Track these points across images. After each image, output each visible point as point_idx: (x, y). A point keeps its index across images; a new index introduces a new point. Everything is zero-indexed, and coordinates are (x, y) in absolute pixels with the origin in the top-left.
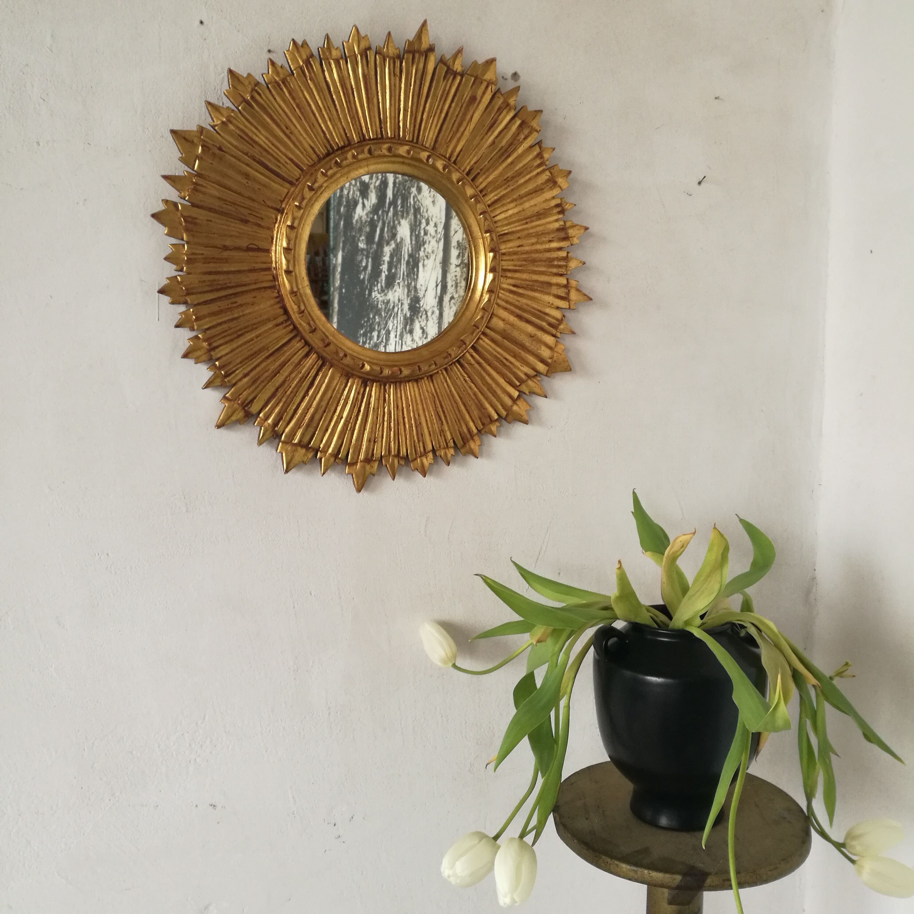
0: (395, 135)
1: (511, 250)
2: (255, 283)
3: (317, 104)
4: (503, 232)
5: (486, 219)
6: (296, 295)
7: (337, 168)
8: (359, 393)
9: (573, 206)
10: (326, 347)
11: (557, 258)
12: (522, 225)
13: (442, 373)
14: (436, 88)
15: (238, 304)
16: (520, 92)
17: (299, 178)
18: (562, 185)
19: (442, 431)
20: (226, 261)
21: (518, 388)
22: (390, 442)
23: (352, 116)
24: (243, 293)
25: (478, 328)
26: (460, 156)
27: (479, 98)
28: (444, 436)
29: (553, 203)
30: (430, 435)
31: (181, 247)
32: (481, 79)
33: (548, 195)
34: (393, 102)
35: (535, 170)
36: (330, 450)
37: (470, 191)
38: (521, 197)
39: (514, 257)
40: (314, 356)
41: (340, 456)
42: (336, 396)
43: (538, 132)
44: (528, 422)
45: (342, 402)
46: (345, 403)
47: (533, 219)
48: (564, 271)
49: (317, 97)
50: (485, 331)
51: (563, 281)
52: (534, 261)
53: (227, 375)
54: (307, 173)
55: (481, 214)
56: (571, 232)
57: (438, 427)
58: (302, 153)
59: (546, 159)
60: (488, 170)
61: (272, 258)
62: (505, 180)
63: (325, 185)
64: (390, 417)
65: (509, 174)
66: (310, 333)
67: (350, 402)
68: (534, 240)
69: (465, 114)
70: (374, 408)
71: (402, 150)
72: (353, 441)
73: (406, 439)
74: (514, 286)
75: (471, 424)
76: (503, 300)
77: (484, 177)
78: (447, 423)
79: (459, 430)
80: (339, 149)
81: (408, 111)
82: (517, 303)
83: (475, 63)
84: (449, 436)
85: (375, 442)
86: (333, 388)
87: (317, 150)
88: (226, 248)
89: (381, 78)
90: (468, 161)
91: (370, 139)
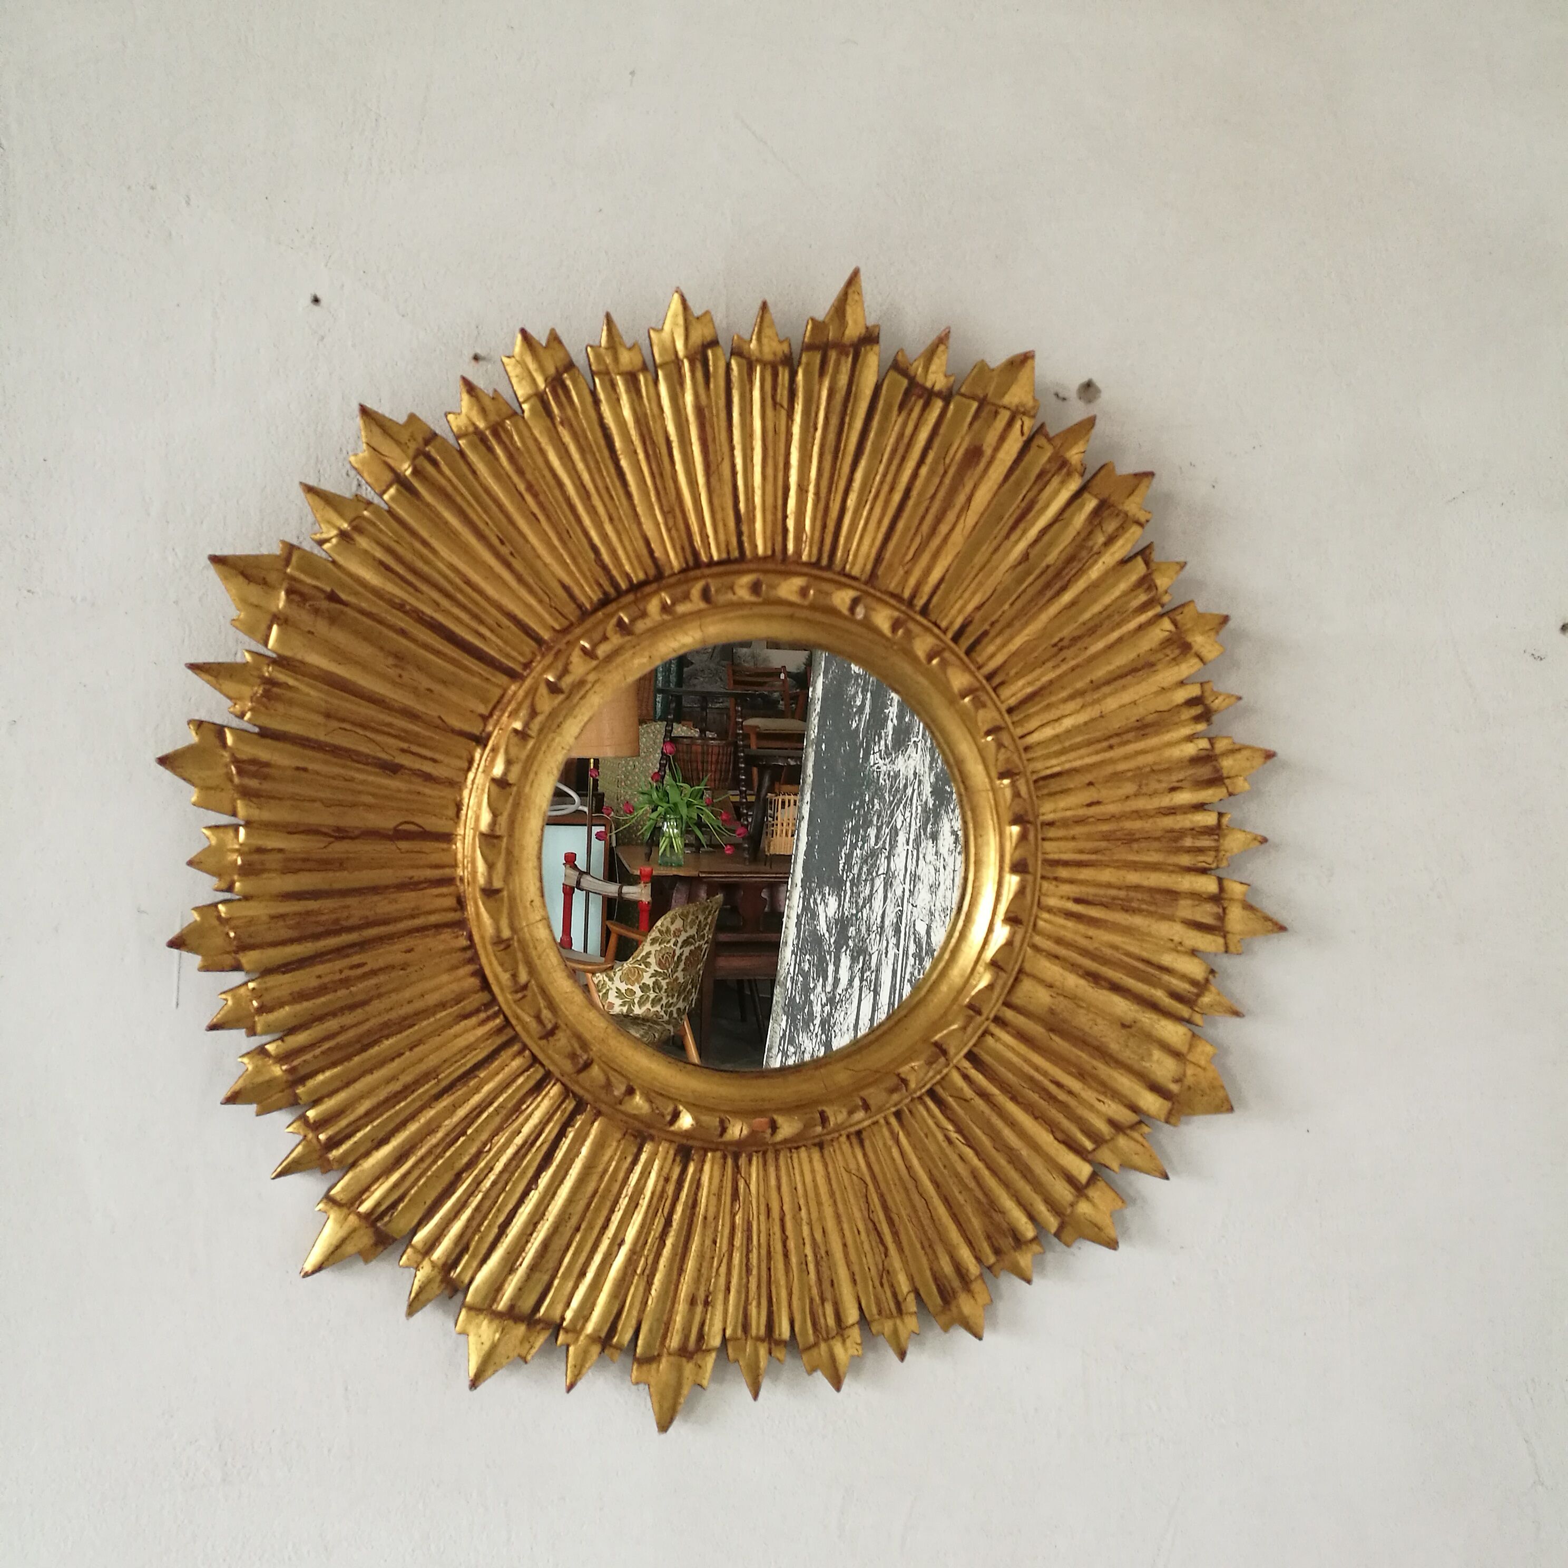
0: (774, 551)
1: (1069, 813)
2: (413, 917)
3: (578, 483)
4: (1049, 772)
5: (1000, 745)
6: (508, 946)
7: (622, 635)
8: (667, 1180)
9: (1233, 699)
10: (580, 1071)
11: (1192, 829)
12: (1097, 753)
13: (888, 1123)
14: (882, 432)
15: (366, 969)
16: (1094, 431)
17: (531, 662)
18: (1205, 653)
19: (886, 1273)
20: (340, 864)
21: (1090, 1157)
22: (747, 1303)
23: (666, 509)
24: (381, 939)
25: (979, 1013)
26: (939, 592)
27: (988, 451)
28: (892, 1286)
29: (1181, 695)
30: (854, 1282)
31: (231, 834)
32: (994, 404)
33: (1168, 675)
34: (770, 471)
35: (1134, 618)
36: (590, 1328)
37: (959, 680)
38: (1096, 686)
39: (1078, 830)
40: (554, 1090)
41: (615, 1340)
42: (608, 1189)
43: (1141, 525)
44: (1117, 1243)
45: (624, 1202)
46: (633, 1205)
47: (1125, 737)
48: (1210, 860)
49: (580, 466)
50: (1001, 1014)
51: (1208, 885)
52: (1130, 839)
53: (333, 1143)
54: (549, 648)
55: (988, 733)
56: (1227, 764)
57: (877, 1265)
58: (540, 601)
59: (1161, 590)
60: (1009, 625)
61: (456, 854)
62: (1055, 645)
63: (591, 678)
64: (749, 1239)
65: (1066, 632)
66: (541, 1038)
67: (644, 1203)
68: (1130, 788)
69: (953, 491)
70: (705, 1218)
71: (789, 588)
72: (650, 1302)
73: (790, 1295)
74: (1078, 901)
75: (965, 1254)
76: (1049, 937)
77: (998, 641)
78: (901, 1250)
79: (931, 1269)
80: (635, 588)
81: (807, 491)
82: (1083, 942)
83: (982, 369)
84: (904, 1286)
85: (706, 1303)
86: (600, 1169)
87: (576, 591)
88: (341, 834)
89: (742, 414)
90: (958, 606)
91: (711, 563)
